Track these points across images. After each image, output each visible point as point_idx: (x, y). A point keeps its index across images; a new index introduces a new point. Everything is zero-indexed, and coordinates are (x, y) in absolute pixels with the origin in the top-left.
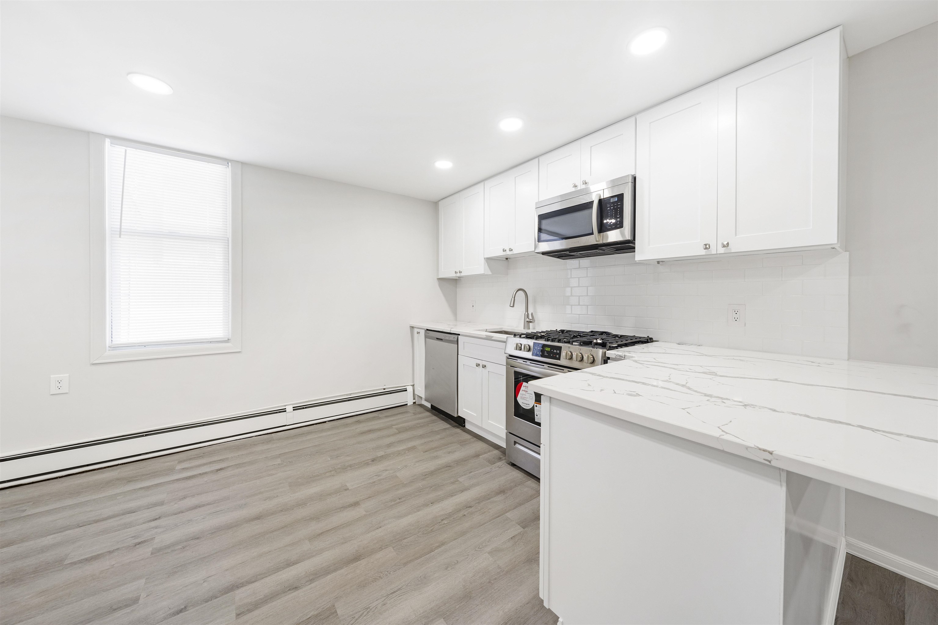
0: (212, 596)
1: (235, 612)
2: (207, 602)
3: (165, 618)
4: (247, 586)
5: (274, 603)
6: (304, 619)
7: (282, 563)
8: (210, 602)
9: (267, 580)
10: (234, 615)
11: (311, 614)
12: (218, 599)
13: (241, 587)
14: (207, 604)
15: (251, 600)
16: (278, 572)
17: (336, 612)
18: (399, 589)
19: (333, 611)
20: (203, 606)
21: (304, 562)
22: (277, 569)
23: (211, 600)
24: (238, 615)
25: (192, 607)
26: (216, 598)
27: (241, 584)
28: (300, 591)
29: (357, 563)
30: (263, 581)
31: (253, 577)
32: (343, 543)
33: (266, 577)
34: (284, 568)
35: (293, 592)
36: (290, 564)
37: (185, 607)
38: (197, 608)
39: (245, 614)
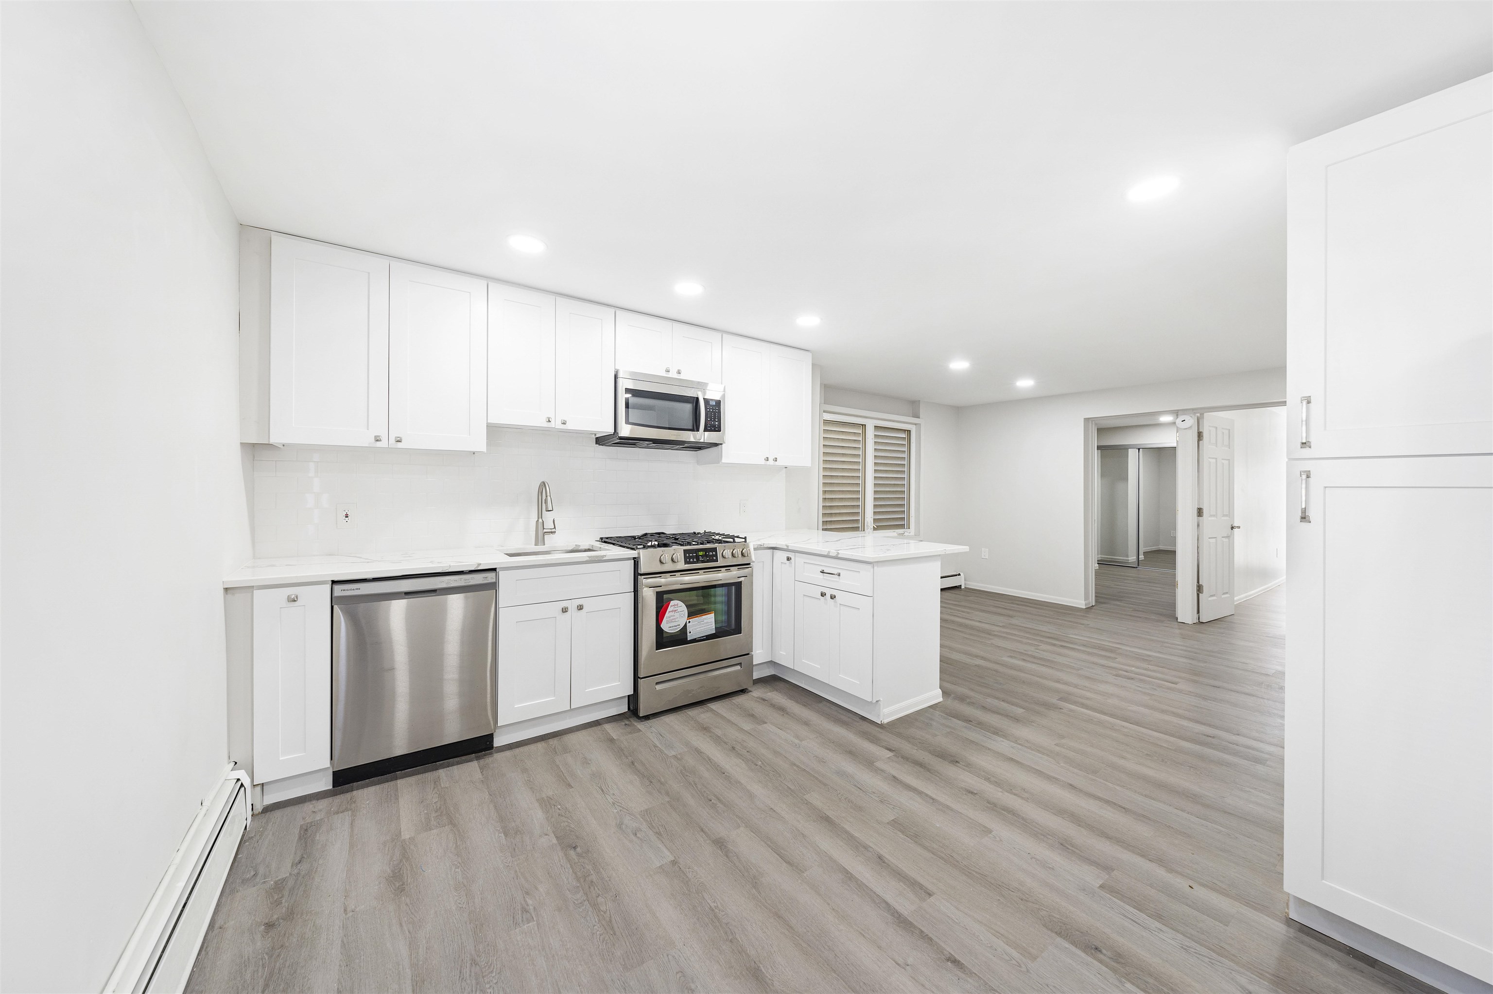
0: (922, 938)
1: (928, 900)
2: (931, 939)
3: (971, 974)
4: (894, 907)
5: (904, 869)
6: (909, 839)
7: (849, 886)
8: (930, 935)
9: (879, 890)
10: (932, 899)
11: (903, 836)
12: (923, 929)
13: (897, 913)
14: (934, 938)
15: (910, 892)
16: (864, 884)
17: (893, 820)
18: (855, 786)
19: (893, 822)
20: (937, 940)
21: (842, 864)
22: (862, 888)
23: (927, 935)
24: (930, 895)
25: (945, 951)
26: (922, 932)
27: (893, 916)
28: (882, 853)
29: (833, 818)
30: (881, 894)
31: (879, 907)
32: (804, 836)
33: (875, 893)
34: (857, 880)
35: (886, 858)
36: (848, 877)
37: (948, 960)
38: (942, 944)
39: (926, 888)
